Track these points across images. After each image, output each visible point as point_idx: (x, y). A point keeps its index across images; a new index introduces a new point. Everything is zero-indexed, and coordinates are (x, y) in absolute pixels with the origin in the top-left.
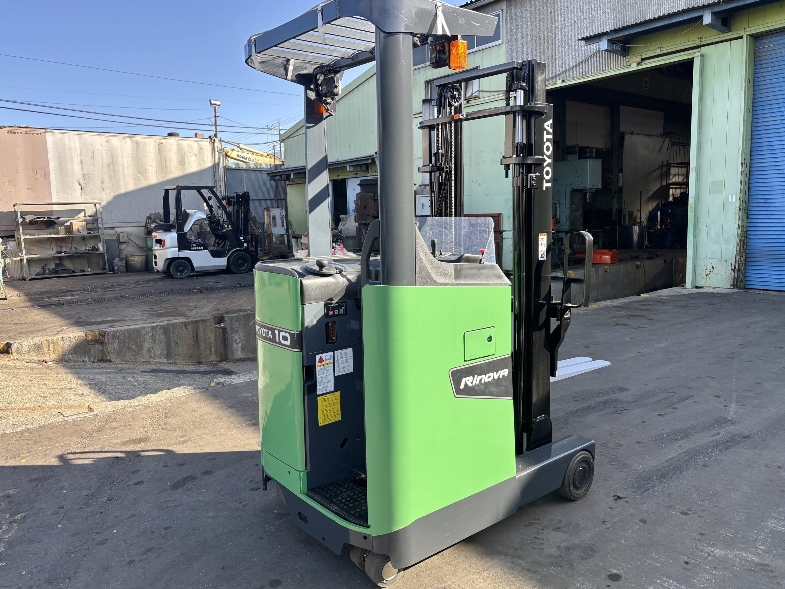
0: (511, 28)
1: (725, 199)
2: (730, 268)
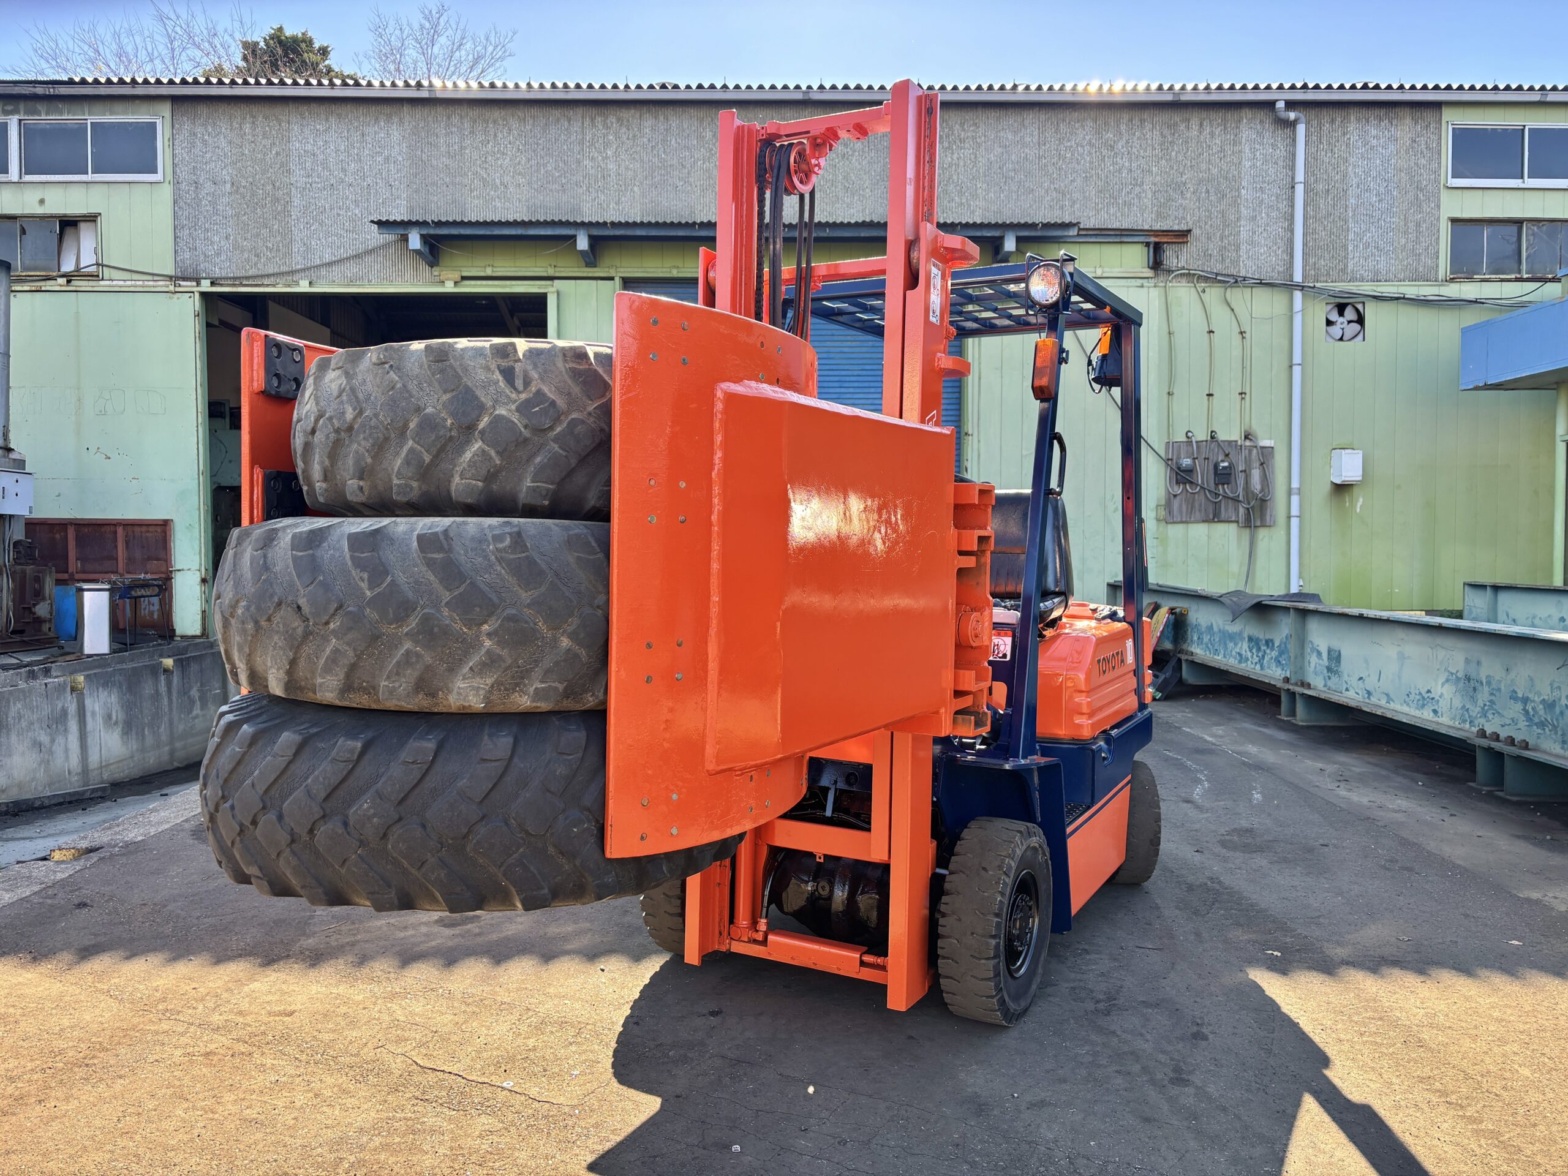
0: (184, 159)
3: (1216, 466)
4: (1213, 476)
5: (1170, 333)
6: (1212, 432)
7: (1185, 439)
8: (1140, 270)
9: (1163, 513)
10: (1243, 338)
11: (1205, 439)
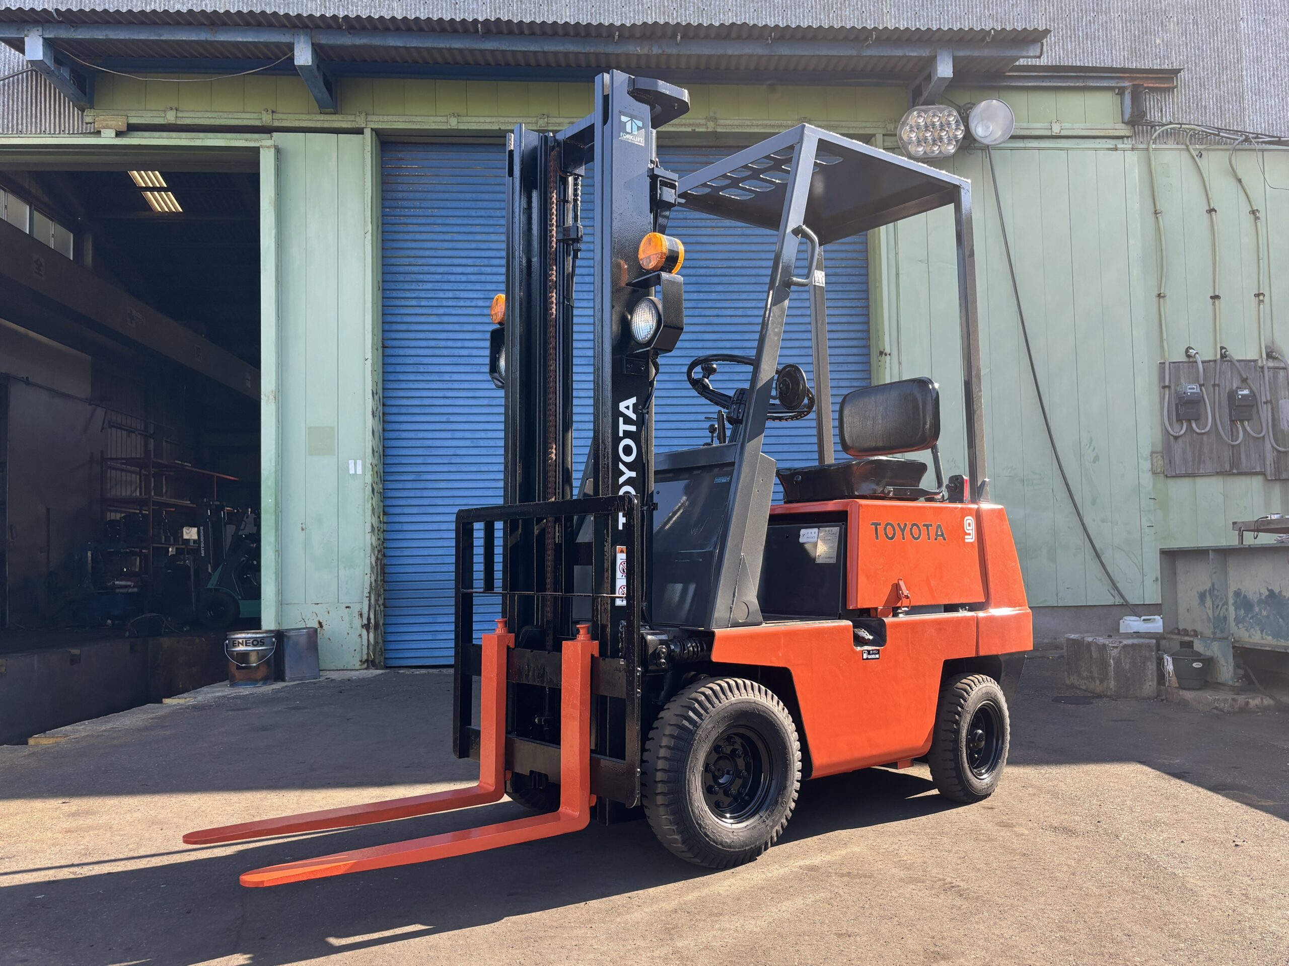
1: (342, 469)
2: (358, 623)
3: (1232, 395)
4: (1227, 410)
5: (1156, 213)
6: (1222, 348)
7: (1184, 359)
8: (1110, 125)
9: (1161, 462)
10: (1257, 218)
11: (1212, 358)
